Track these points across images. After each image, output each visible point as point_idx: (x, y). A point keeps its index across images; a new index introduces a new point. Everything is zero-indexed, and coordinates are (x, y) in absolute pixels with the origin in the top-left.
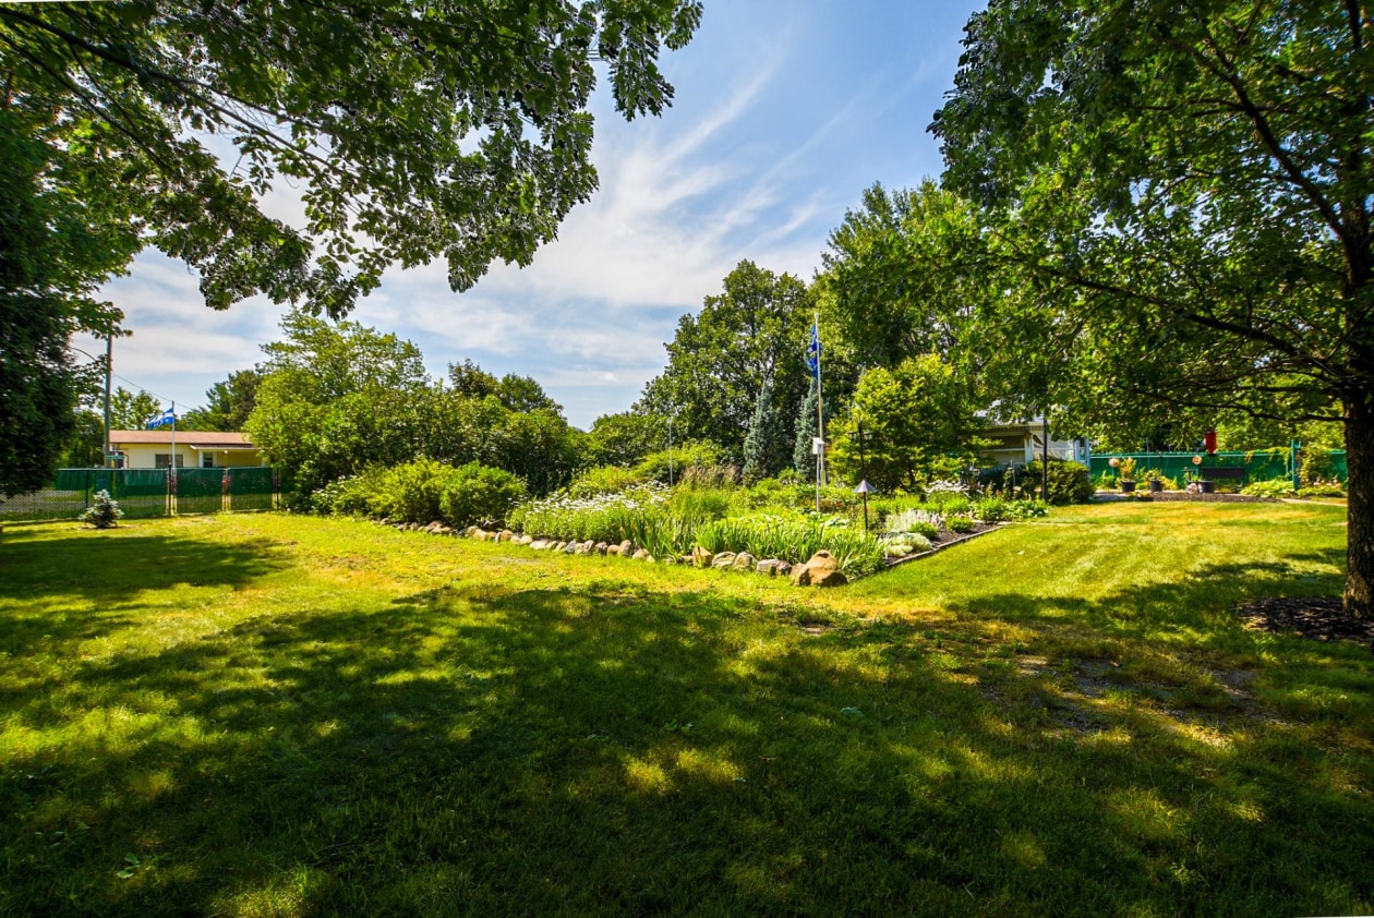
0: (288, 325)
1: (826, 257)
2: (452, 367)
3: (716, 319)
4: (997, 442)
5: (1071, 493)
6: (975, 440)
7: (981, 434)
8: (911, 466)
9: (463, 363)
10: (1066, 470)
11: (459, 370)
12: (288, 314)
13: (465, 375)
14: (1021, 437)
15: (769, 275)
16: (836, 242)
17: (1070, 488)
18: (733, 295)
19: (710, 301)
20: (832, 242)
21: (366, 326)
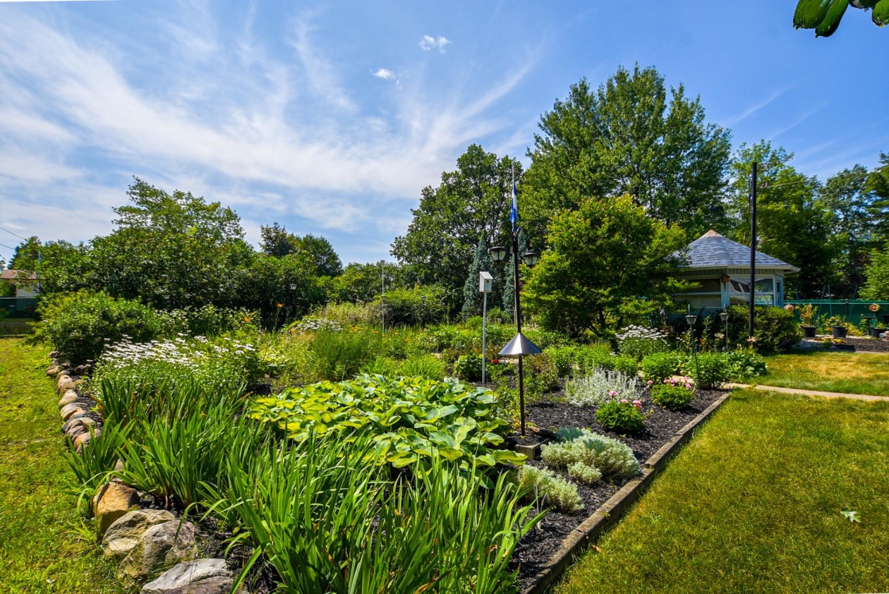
0: (135, 194)
1: (538, 139)
2: (263, 228)
3: (450, 189)
4: (695, 284)
5: (776, 341)
6: (671, 282)
7: (678, 275)
8: (600, 308)
9: (271, 226)
10: (770, 316)
11: (268, 231)
12: (134, 185)
13: (273, 234)
14: (717, 281)
15: (493, 157)
16: (546, 125)
17: (775, 335)
18: (464, 172)
19: (446, 177)
20: (542, 124)
21: (196, 196)
